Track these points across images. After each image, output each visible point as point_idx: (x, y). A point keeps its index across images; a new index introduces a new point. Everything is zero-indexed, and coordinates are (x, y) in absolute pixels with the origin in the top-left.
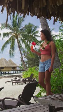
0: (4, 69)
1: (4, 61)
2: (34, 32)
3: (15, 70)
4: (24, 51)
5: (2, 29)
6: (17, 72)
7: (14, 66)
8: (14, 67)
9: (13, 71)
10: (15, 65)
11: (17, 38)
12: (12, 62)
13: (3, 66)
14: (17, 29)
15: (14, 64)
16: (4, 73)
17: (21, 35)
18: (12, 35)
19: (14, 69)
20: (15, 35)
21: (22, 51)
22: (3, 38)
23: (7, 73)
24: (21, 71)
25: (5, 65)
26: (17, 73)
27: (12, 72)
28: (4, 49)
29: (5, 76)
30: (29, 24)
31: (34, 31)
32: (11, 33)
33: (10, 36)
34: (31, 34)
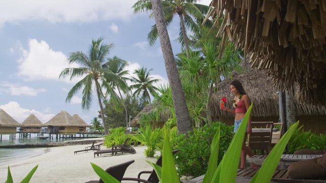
0: (66, 131)
1: (65, 116)
2: (122, 71)
3: (83, 132)
4: (105, 101)
5: (71, 61)
6: (88, 135)
7: (83, 125)
8: (82, 127)
9: (80, 133)
10: (84, 123)
11: (96, 80)
12: (80, 118)
13: (64, 125)
14: (98, 64)
15: (82, 121)
16: (63, 137)
17: (103, 74)
18: (88, 74)
19: (83, 130)
20: (92, 73)
21: (102, 101)
22: (71, 77)
23: (69, 137)
24: (92, 133)
25: (67, 124)
26: (88, 137)
27: (78, 135)
28: (72, 96)
29: (69, 143)
30: (115, 58)
31: (121, 69)
32: (85, 69)
33: (84, 76)
34: (117, 74)
